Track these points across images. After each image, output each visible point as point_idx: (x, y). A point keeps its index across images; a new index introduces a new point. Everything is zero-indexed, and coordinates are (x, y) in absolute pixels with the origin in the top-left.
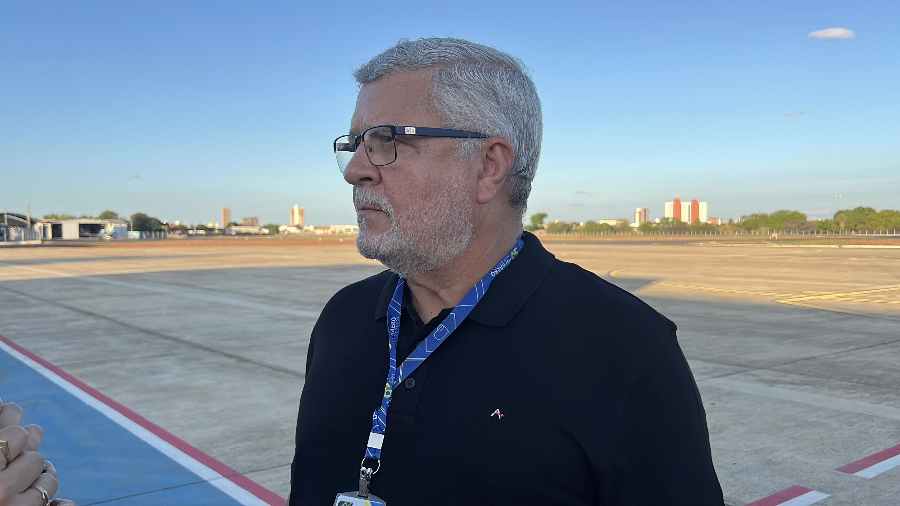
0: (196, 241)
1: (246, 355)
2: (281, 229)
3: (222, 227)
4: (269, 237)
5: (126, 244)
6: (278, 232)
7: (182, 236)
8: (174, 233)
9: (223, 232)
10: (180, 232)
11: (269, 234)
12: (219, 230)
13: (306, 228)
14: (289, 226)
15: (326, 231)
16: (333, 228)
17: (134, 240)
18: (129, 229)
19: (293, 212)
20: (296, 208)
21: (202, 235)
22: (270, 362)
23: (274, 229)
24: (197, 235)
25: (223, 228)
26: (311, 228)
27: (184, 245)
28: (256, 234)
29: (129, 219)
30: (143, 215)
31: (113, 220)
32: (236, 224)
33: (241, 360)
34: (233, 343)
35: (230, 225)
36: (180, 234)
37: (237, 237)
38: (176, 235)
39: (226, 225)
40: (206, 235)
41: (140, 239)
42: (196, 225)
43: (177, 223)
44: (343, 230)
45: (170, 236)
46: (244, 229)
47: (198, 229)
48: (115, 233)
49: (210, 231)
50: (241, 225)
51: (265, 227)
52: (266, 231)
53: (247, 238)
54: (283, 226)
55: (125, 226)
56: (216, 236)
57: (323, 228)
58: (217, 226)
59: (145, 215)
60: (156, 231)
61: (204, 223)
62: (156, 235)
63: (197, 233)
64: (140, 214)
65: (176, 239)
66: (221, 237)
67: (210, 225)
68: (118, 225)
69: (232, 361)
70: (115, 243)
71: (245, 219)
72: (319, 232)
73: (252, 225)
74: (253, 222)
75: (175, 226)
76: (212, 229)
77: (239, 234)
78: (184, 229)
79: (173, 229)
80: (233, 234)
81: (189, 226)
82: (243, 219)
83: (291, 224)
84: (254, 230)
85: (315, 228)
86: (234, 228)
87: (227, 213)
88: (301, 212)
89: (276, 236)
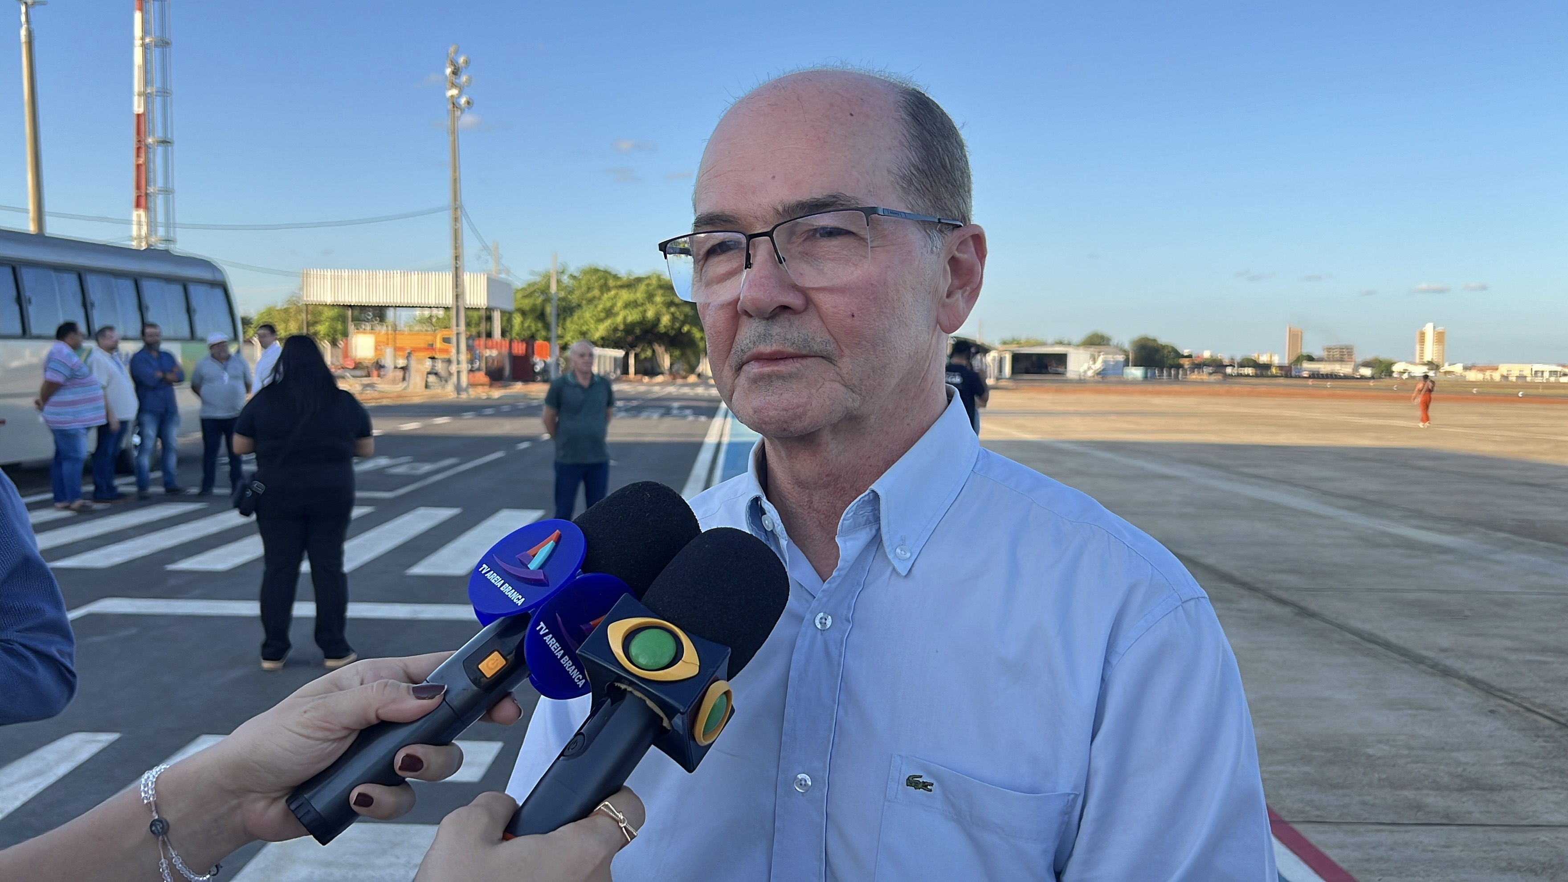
0: (1236, 388)
1: (1313, 604)
2: (1396, 368)
3: (1286, 362)
4: (1371, 383)
5: (1120, 388)
6: (1390, 373)
7: (1213, 378)
8: (1199, 373)
9: (1287, 372)
10: (1210, 370)
11: (1373, 378)
12: (1281, 368)
13: (1446, 367)
14: (1413, 363)
15: (1488, 373)
16: (1503, 369)
17: (1134, 382)
18: (1126, 363)
19: (1423, 335)
20: (1429, 329)
21: (1248, 376)
22: (1356, 624)
23: (1383, 369)
24: (1240, 375)
25: (1287, 365)
26: (1458, 368)
27: (1216, 394)
28: (1346, 377)
29: (1127, 346)
30: (1151, 340)
31: (1102, 348)
32: (1310, 359)
33: (1304, 612)
34: (1292, 580)
35: (1300, 359)
36: (1210, 374)
37: (1310, 382)
38: (1204, 375)
39: (1293, 358)
40: (1256, 376)
41: (1142, 381)
42: (1238, 358)
43: (1207, 354)
44: (1527, 372)
45: (1194, 376)
46: (1324, 368)
47: (1242, 365)
48: (1104, 370)
49: (1263, 369)
50: (1320, 360)
51: (1366, 365)
52: (1367, 372)
53: (1329, 384)
54: (1399, 363)
55: (1121, 358)
56: (1274, 378)
57: (1482, 370)
58: (1276, 360)
59: (1155, 340)
60: (1171, 367)
61: (1254, 356)
62: (1170, 375)
63: (1240, 372)
64: (1146, 339)
65: (1202, 382)
66: (1282, 381)
67: (1264, 359)
68: (1110, 358)
69: (1286, 611)
70: (1102, 387)
71: (1329, 349)
72: (1473, 376)
73: (1341, 360)
74: (1343, 354)
75: (1203, 359)
76: (1267, 367)
77: (1315, 376)
78: (1218, 366)
79: (1199, 366)
80: (1306, 375)
81: (1226, 361)
82: (1324, 350)
83: (1417, 361)
84: (1344, 369)
85: (1466, 368)
86: (1307, 365)
87: (1295, 338)
88: (1440, 338)
89: (1387, 381)
